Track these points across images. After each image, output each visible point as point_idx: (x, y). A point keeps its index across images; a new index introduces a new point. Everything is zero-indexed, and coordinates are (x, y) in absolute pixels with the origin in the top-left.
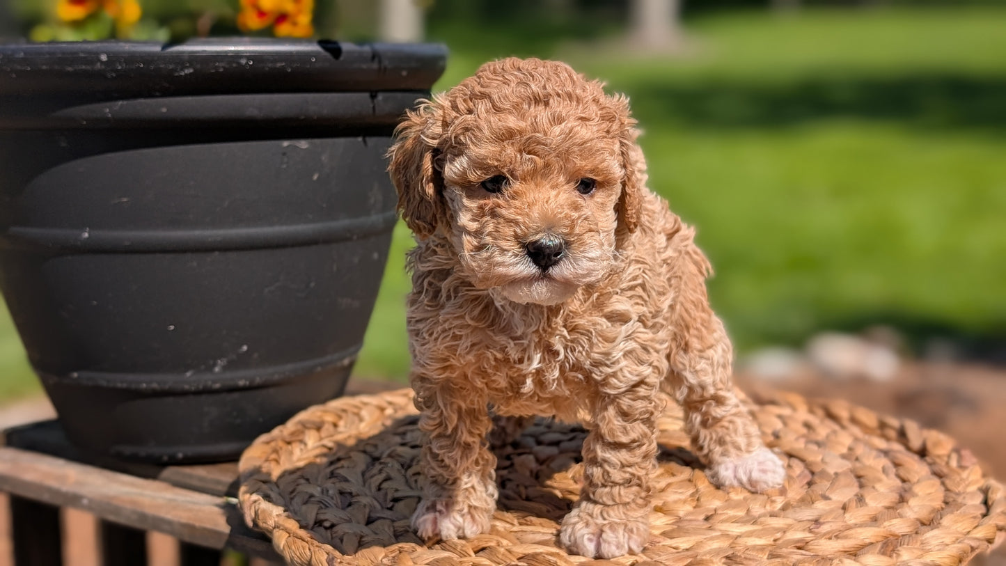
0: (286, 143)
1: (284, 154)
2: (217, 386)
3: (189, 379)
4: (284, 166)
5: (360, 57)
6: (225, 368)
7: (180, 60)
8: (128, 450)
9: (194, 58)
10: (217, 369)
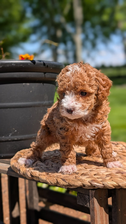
0: (24, 84)
1: (24, 86)
2: (10, 140)
3: (4, 138)
4: (24, 89)
5: (40, 64)
6: (11, 135)
10: (10, 136)
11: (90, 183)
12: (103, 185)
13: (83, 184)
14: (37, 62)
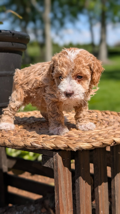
11: (31, 144)
12: (42, 145)
13: (25, 145)
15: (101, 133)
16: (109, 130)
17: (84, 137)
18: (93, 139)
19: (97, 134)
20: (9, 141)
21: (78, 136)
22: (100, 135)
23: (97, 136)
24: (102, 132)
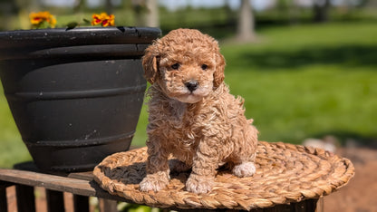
0: (107, 62)
1: (107, 65)
2: (86, 144)
3: (77, 142)
4: (107, 69)
5: (131, 32)
6: (89, 138)
7: (71, 34)
8: (56, 168)
9: (76, 33)
10: (86, 138)
11: (185, 202)
12: (201, 203)
13: (175, 202)
14: (126, 29)
15: (279, 181)
16: (289, 176)
17: (257, 188)
18: (270, 191)
19: (274, 184)
20: (152, 197)
21: (247, 188)
22: (279, 185)
23: (276, 187)
24: (281, 180)
